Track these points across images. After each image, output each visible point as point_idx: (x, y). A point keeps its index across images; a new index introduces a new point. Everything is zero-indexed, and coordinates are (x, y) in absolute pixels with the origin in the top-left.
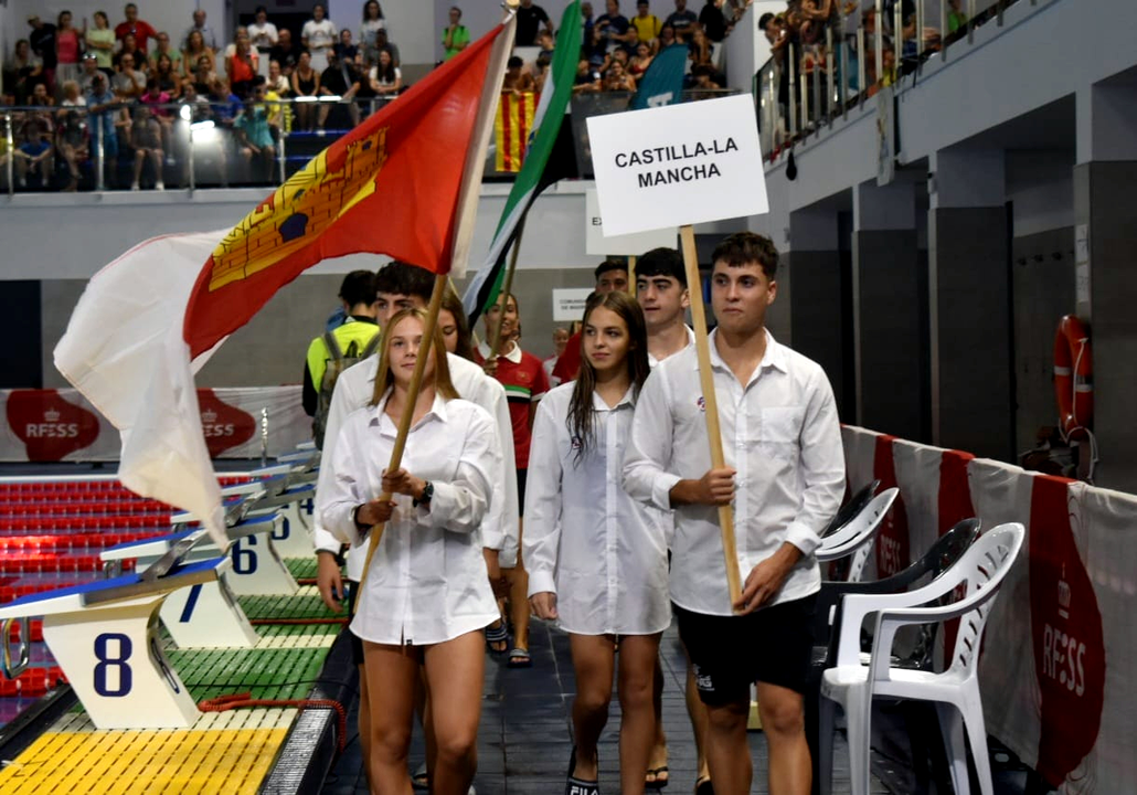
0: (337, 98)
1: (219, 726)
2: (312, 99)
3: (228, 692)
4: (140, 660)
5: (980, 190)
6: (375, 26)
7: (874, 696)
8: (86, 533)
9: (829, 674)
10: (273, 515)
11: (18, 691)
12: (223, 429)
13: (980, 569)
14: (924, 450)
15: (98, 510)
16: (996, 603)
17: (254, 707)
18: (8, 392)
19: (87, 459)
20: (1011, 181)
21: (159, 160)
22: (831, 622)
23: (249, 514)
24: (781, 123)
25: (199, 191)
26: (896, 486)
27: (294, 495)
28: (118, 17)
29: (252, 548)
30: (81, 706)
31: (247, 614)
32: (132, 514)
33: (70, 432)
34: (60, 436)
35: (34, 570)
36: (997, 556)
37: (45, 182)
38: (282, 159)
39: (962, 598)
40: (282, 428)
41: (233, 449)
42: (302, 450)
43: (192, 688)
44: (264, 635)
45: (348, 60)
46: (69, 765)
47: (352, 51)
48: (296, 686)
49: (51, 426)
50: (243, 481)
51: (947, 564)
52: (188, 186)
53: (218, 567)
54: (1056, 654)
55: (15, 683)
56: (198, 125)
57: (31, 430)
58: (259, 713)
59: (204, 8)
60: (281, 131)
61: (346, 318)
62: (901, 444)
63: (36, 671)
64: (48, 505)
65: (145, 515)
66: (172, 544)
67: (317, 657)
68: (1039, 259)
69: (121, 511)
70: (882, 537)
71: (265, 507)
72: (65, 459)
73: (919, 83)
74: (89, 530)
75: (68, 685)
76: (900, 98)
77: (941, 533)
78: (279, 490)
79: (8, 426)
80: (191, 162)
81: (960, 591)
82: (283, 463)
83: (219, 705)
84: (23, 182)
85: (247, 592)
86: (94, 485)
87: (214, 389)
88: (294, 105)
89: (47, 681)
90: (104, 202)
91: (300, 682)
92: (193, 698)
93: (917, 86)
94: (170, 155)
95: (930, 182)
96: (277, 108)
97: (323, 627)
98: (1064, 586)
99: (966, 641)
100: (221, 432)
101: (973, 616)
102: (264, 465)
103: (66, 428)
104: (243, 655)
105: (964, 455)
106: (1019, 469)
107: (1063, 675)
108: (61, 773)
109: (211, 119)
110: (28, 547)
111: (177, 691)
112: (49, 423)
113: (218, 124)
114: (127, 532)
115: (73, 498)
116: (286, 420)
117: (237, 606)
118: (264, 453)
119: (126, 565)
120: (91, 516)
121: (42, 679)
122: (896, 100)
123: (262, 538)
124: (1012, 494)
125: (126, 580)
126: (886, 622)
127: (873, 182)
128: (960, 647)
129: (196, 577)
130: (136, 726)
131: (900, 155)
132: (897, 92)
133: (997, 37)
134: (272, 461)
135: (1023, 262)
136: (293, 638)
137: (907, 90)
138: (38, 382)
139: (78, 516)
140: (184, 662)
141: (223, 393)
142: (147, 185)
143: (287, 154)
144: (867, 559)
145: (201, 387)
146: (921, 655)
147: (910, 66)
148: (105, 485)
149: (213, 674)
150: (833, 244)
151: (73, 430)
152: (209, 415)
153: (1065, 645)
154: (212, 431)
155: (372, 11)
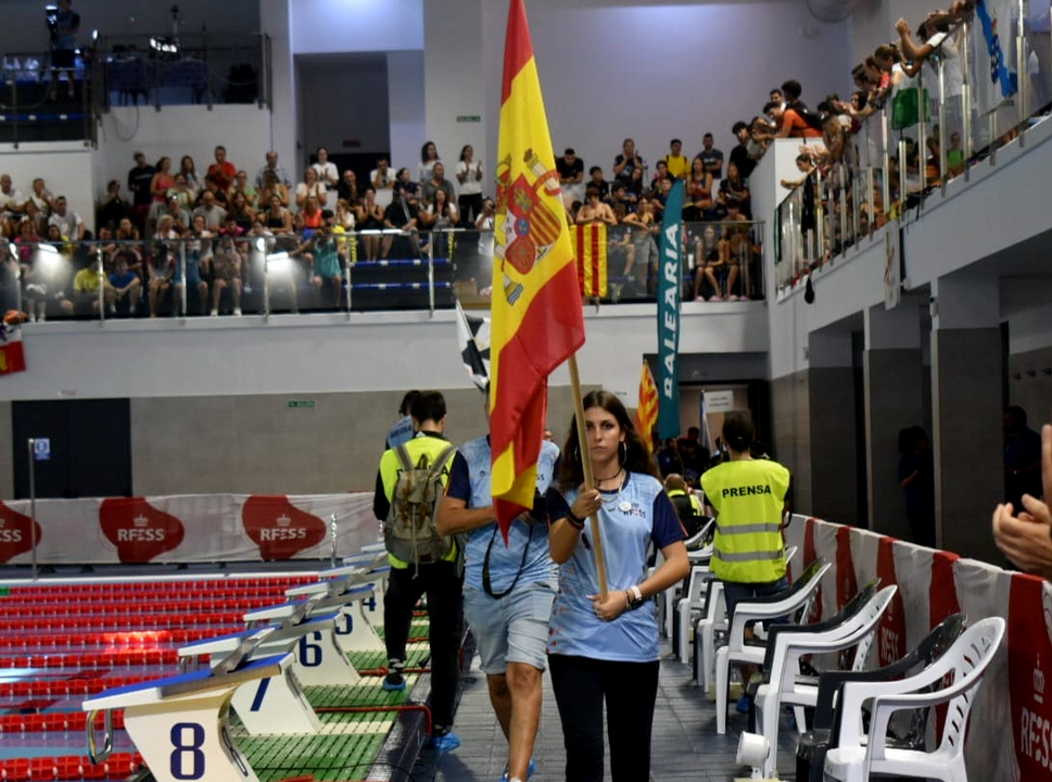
2: (375, 232)
3: (293, 774)
4: (212, 747)
5: (977, 312)
6: (430, 165)
7: (870, 773)
8: (171, 629)
9: (831, 754)
10: (337, 612)
11: (105, 774)
12: (296, 532)
13: (967, 659)
14: (919, 552)
15: (182, 608)
16: (980, 688)
18: (100, 500)
19: (174, 561)
20: (1005, 304)
21: (238, 288)
22: (834, 706)
23: (313, 612)
24: (800, 252)
25: (273, 316)
26: (894, 583)
27: (356, 595)
29: (317, 643)
31: (311, 703)
33: (156, 536)
34: (148, 539)
35: (123, 663)
36: (980, 647)
37: (132, 309)
38: (349, 287)
39: (950, 685)
40: (349, 531)
41: (305, 550)
42: (366, 552)
43: (260, 771)
44: (328, 721)
47: (412, 188)
48: (354, 768)
49: (140, 531)
50: (314, 580)
51: (939, 654)
52: (263, 311)
53: (281, 662)
54: (1032, 735)
55: (103, 767)
56: (271, 257)
57: (122, 534)
59: (277, 149)
60: (347, 260)
61: (416, 433)
62: (900, 546)
63: (122, 755)
64: (137, 603)
66: (243, 640)
67: (374, 742)
68: (1033, 374)
69: (203, 608)
70: (884, 630)
71: (328, 606)
72: (153, 560)
73: (922, 216)
74: (175, 626)
75: (147, 769)
76: (905, 230)
77: (932, 626)
78: (342, 590)
79: (101, 531)
80: (266, 290)
81: (949, 678)
82: (348, 564)
84: (114, 309)
85: (313, 683)
86: (179, 585)
87: (288, 496)
88: (359, 238)
89: (132, 765)
90: (188, 326)
91: (358, 764)
92: (261, 780)
93: (920, 220)
94: (247, 284)
95: (932, 306)
97: (381, 714)
98: (1038, 673)
99: (954, 723)
100: (294, 535)
101: (959, 700)
102: (333, 566)
103: (154, 533)
104: (307, 741)
105: (950, 555)
106: (999, 569)
107: (1038, 752)
109: (286, 250)
111: (246, 774)
112: (138, 528)
115: (160, 596)
116: (353, 524)
117: (302, 696)
118: (333, 554)
119: (204, 659)
121: (128, 763)
122: (901, 231)
123: (326, 634)
124: (991, 592)
125: (202, 673)
126: (881, 707)
127: (882, 305)
128: (948, 729)
129: (263, 673)
131: (905, 281)
132: (902, 224)
133: (989, 176)
134: (339, 562)
135: (1017, 376)
136: (353, 725)
137: (912, 222)
138: (128, 492)
139: (164, 613)
140: (254, 748)
141: (296, 499)
142: (226, 311)
143: (352, 282)
144: (869, 650)
145: (277, 494)
146: (914, 736)
147: (914, 201)
148: (189, 584)
149: (280, 758)
150: (848, 362)
151: (160, 534)
152: (284, 520)
153: (1039, 726)
154: (287, 534)
155: (428, 153)
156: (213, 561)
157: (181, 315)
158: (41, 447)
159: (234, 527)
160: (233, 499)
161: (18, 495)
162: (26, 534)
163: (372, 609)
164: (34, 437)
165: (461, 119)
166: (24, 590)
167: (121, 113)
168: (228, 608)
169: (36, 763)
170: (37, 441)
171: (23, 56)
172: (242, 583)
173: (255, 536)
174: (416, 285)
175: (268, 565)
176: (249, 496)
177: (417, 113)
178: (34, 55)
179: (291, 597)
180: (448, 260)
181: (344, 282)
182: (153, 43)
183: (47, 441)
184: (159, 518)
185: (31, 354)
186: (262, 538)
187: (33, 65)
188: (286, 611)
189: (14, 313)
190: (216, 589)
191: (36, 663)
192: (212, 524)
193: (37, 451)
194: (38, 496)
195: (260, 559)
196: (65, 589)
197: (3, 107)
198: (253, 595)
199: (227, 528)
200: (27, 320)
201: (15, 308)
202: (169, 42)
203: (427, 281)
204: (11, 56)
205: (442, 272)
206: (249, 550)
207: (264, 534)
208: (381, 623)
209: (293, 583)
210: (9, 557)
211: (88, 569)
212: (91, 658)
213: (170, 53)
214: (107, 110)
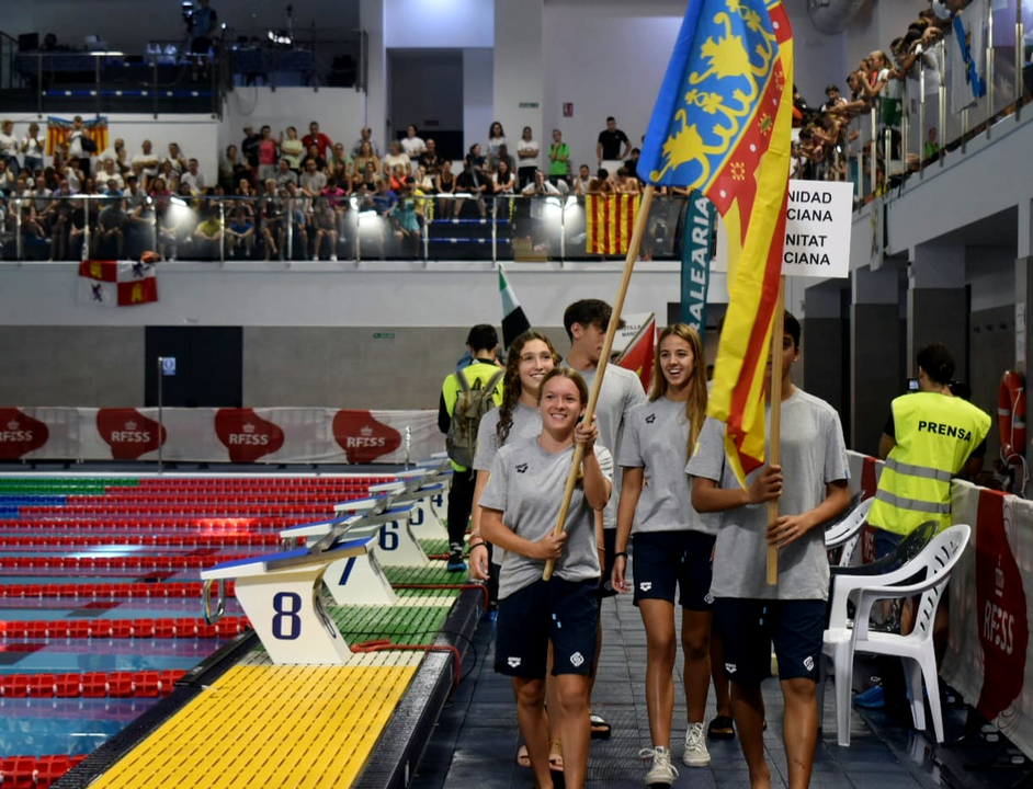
0: (469, 196)
1: (365, 663)
2: (449, 195)
3: (373, 638)
4: (307, 613)
5: (946, 275)
6: (498, 142)
7: (855, 651)
8: (272, 517)
10: (411, 506)
11: (216, 634)
12: (377, 441)
13: (938, 559)
15: (281, 500)
16: (948, 583)
17: (392, 649)
18: (216, 409)
19: (275, 461)
20: (970, 270)
21: (334, 240)
23: (392, 505)
25: (363, 263)
27: (427, 492)
28: (305, 131)
29: (395, 531)
30: (262, 646)
31: (389, 580)
32: (306, 503)
33: (261, 441)
34: (255, 443)
35: (232, 544)
36: (950, 549)
37: (248, 253)
38: (426, 240)
39: (923, 580)
40: (421, 441)
41: (384, 456)
42: (435, 459)
43: (346, 634)
44: (402, 596)
45: (478, 168)
46: (253, 690)
47: (480, 161)
48: (424, 634)
49: (248, 436)
50: (391, 480)
51: (913, 554)
52: (355, 258)
53: (367, 545)
54: (994, 623)
55: (214, 628)
56: (364, 214)
57: (233, 438)
58: (396, 654)
59: (371, 125)
60: (426, 218)
61: (472, 360)
63: (231, 619)
64: (244, 495)
65: (316, 504)
66: (334, 526)
67: (440, 613)
68: (990, 328)
69: (299, 501)
70: (867, 533)
71: (405, 500)
72: (259, 461)
73: (903, 195)
75: (253, 630)
76: (889, 206)
78: (416, 488)
79: (216, 436)
80: (358, 241)
81: (921, 575)
82: (420, 467)
83: (366, 647)
84: (232, 253)
85: (390, 564)
86: (279, 481)
87: (371, 411)
88: (435, 200)
89: (238, 627)
90: (292, 269)
91: (427, 632)
92: (347, 642)
93: (901, 197)
95: (909, 269)
96: (422, 202)
97: (447, 591)
99: (925, 612)
100: (375, 443)
101: (931, 593)
102: (406, 469)
103: (259, 438)
104: (385, 611)
106: (971, 485)
107: (998, 638)
108: (246, 696)
109: (374, 209)
110: (228, 526)
111: (335, 636)
112: (246, 434)
113: (379, 213)
114: (303, 516)
115: (263, 490)
116: (424, 436)
117: (382, 574)
118: (407, 460)
119: (300, 541)
120: (276, 504)
121: (235, 625)
122: (885, 207)
123: (402, 523)
124: (965, 502)
125: (300, 552)
126: (866, 597)
127: (868, 267)
128: (921, 617)
129: (351, 552)
130: (303, 662)
131: (887, 248)
132: (886, 201)
133: (961, 162)
134: (412, 466)
135: (978, 330)
136: (424, 599)
137: (894, 200)
138: (239, 403)
139: (266, 503)
140: (341, 615)
141: (377, 414)
142: (325, 257)
143: (429, 236)
144: (854, 549)
145: (362, 409)
146: (891, 622)
147: (897, 181)
148: (287, 481)
149: (362, 624)
150: (837, 314)
151: (264, 439)
152: (366, 431)
153: (1000, 616)
154: (369, 442)
155: (496, 131)
156: (308, 462)
157: (287, 259)
158: (169, 364)
159: (325, 434)
160: (325, 411)
161: (148, 404)
162: (154, 436)
163: (439, 505)
164: (163, 356)
165: (523, 105)
166: (151, 482)
167: (243, 92)
168: (319, 501)
169: (158, 623)
170: (165, 360)
171: (164, 44)
172: (331, 481)
173: (342, 443)
174: (482, 240)
175: (352, 467)
176: (338, 410)
177: (487, 99)
178: (173, 43)
179: (373, 493)
180: (509, 221)
181: (421, 236)
182: (271, 35)
183: (173, 360)
184: (265, 426)
185: (163, 288)
186: (349, 445)
187: (171, 50)
188: (369, 504)
189: (149, 254)
190: (310, 485)
191: (147, 541)
192: (307, 432)
193: (165, 368)
194: (165, 405)
195: (346, 462)
196: (185, 481)
197: (146, 84)
198: (340, 491)
199: (320, 436)
200: (159, 260)
201: (150, 249)
202: (283, 34)
203: (491, 237)
204: (153, 43)
205: (503, 230)
206: (337, 454)
207: (350, 442)
208: (445, 517)
209: (373, 482)
210: (139, 455)
211: (204, 466)
212: (192, 539)
213: (285, 44)
214: (231, 88)
